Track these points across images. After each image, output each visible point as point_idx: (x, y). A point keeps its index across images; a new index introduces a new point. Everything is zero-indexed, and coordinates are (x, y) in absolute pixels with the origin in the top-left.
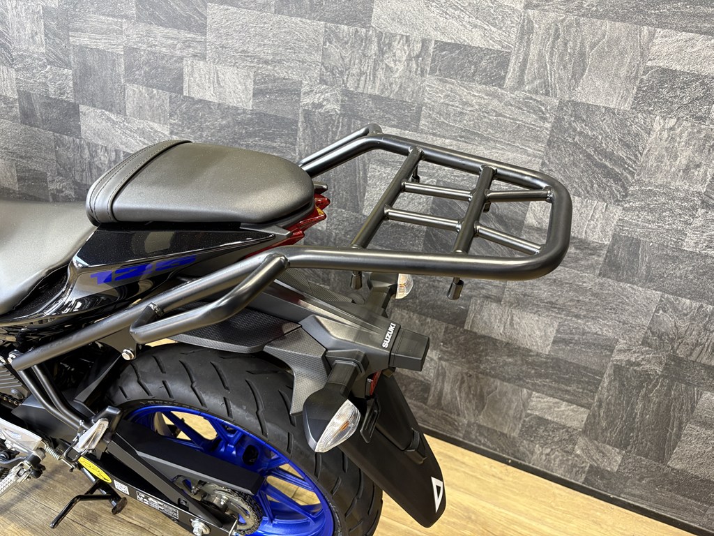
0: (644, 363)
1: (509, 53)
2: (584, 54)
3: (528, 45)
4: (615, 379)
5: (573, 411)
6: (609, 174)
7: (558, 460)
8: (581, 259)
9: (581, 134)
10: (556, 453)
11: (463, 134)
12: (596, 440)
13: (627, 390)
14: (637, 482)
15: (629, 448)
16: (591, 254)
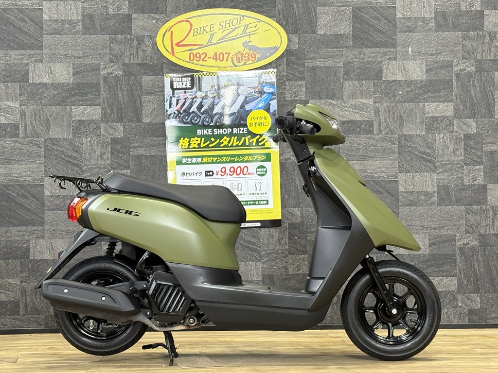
0: (470, 242)
1: (373, 121)
2: (402, 116)
3: (379, 117)
4: (461, 256)
5: (450, 281)
6: (426, 160)
7: (452, 314)
8: (428, 201)
9: (410, 146)
10: (450, 310)
11: (361, 157)
12: (465, 293)
13: (468, 259)
14: (491, 310)
15: (480, 291)
16: (431, 197)
